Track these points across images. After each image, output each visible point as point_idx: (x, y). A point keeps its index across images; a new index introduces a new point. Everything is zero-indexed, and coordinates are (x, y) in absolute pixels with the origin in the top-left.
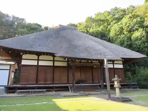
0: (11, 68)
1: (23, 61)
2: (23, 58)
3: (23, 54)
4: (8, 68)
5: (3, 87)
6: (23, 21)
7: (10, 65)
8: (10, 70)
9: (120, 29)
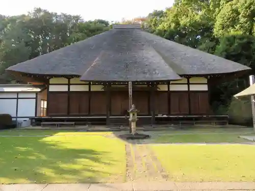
0: (38, 96)
1: (50, 86)
2: (50, 83)
3: (49, 79)
4: (34, 96)
5: (27, 119)
6: (77, 20)
7: (37, 93)
8: (36, 98)
9: (232, 13)
